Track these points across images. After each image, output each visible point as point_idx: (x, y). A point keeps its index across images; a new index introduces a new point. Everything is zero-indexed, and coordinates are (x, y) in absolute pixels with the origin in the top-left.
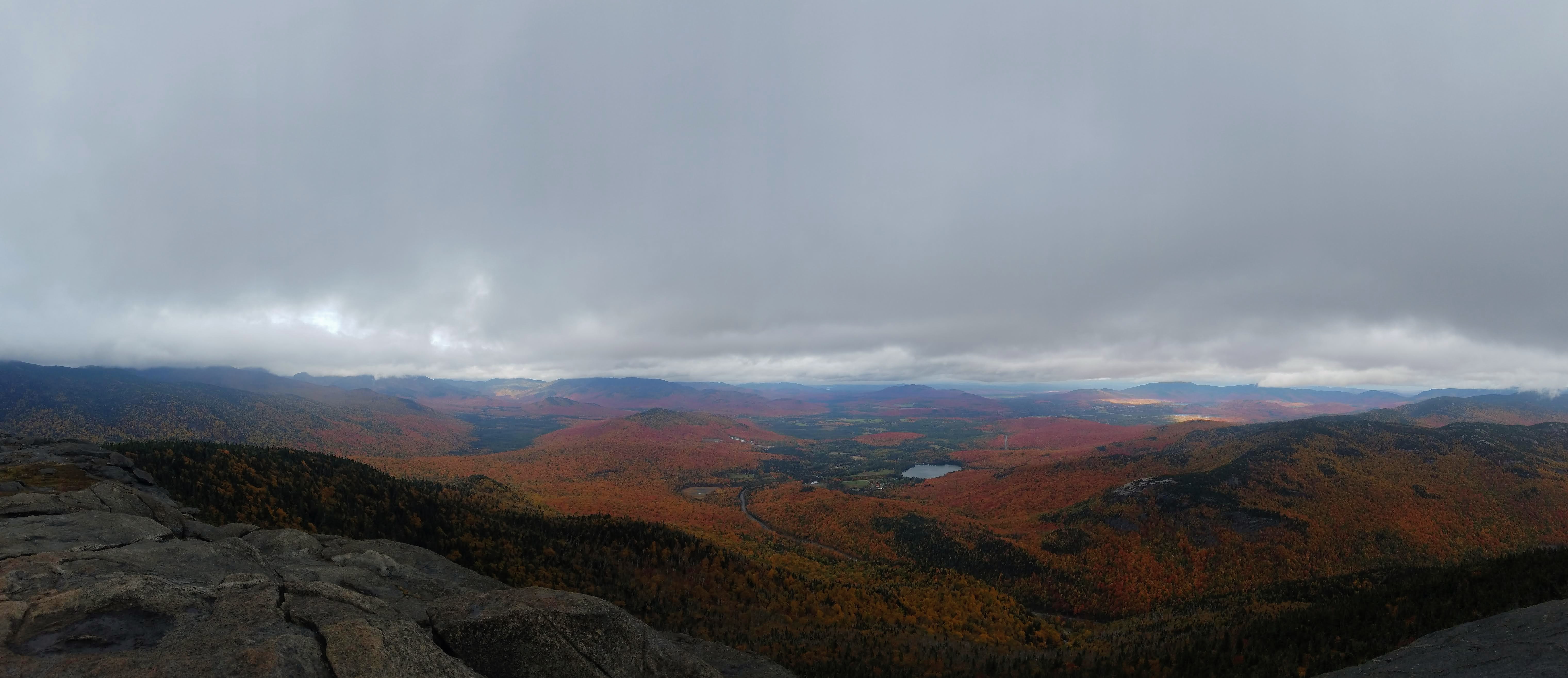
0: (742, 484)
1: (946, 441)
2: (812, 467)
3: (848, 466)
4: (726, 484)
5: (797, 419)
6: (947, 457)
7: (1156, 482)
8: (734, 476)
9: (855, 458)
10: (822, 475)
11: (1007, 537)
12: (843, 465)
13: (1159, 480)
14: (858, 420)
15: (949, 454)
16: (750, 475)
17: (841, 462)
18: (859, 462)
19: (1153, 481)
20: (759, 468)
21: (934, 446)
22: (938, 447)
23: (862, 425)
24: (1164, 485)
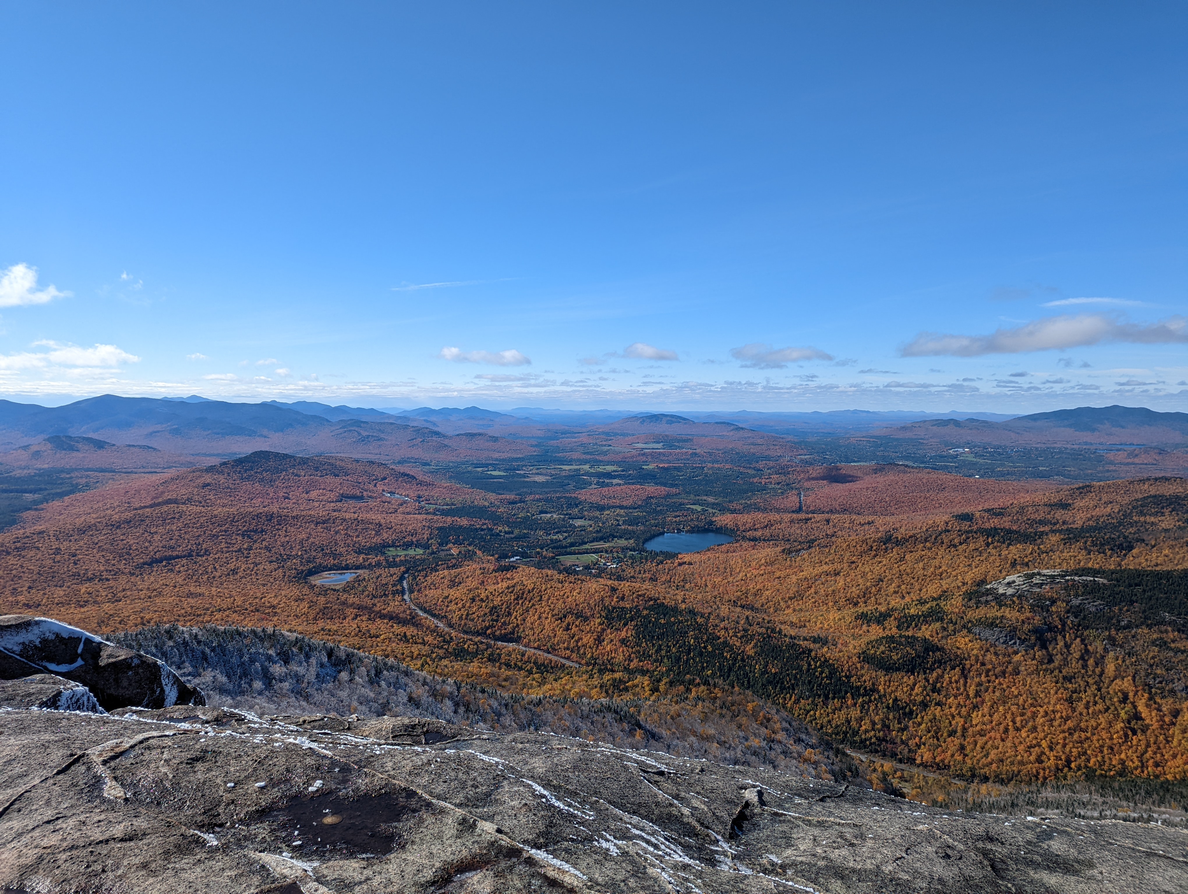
0: (402, 563)
1: (711, 499)
2: (512, 536)
3: (566, 534)
4: (378, 565)
5: (490, 464)
6: (711, 523)
7: (1067, 577)
8: (391, 552)
9: (578, 523)
10: (527, 547)
11: (805, 639)
12: (557, 533)
13: (1071, 574)
14: (581, 467)
15: (714, 519)
16: (417, 549)
17: (554, 529)
18: (583, 528)
19: (1062, 576)
20: (432, 539)
21: (692, 506)
22: (699, 508)
23: (587, 474)
24: (1085, 585)
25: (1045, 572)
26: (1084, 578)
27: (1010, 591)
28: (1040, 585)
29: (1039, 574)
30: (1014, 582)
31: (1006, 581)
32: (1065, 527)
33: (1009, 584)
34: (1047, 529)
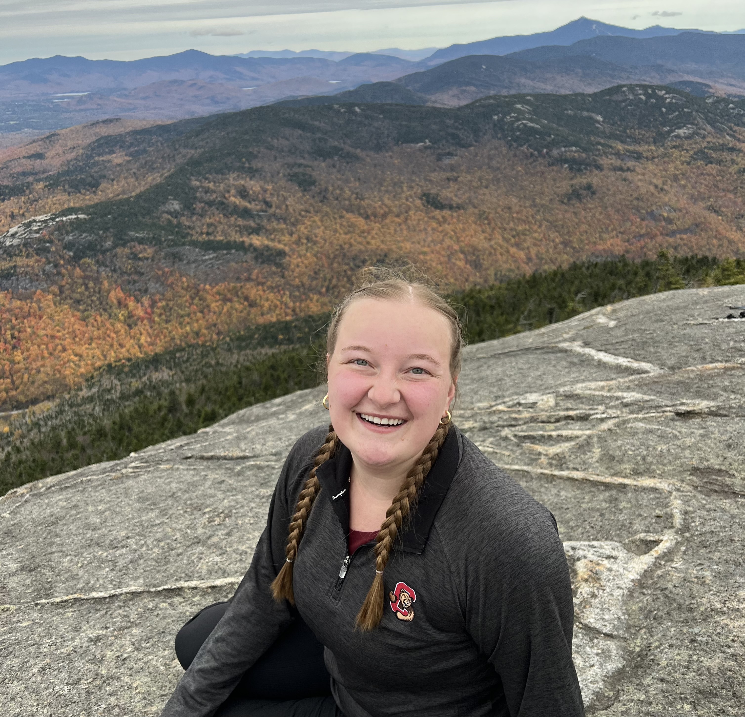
7: (57, 220)
13: (59, 216)
19: (53, 219)
24: (71, 223)
25: (39, 218)
26: (70, 217)
27: (16, 242)
28: (37, 232)
29: (35, 221)
30: (16, 233)
31: (10, 233)
32: (46, 175)
33: (13, 236)
34: (31, 179)
